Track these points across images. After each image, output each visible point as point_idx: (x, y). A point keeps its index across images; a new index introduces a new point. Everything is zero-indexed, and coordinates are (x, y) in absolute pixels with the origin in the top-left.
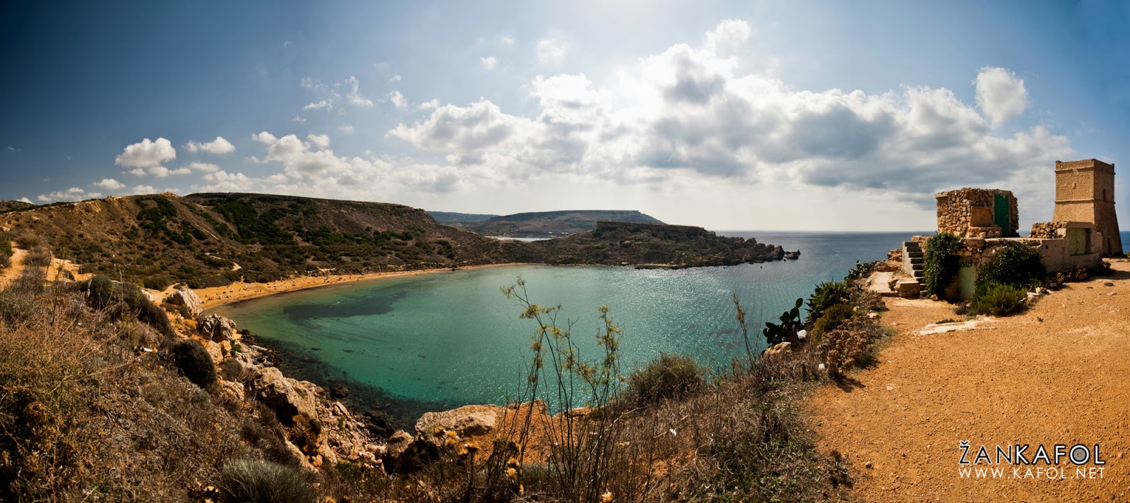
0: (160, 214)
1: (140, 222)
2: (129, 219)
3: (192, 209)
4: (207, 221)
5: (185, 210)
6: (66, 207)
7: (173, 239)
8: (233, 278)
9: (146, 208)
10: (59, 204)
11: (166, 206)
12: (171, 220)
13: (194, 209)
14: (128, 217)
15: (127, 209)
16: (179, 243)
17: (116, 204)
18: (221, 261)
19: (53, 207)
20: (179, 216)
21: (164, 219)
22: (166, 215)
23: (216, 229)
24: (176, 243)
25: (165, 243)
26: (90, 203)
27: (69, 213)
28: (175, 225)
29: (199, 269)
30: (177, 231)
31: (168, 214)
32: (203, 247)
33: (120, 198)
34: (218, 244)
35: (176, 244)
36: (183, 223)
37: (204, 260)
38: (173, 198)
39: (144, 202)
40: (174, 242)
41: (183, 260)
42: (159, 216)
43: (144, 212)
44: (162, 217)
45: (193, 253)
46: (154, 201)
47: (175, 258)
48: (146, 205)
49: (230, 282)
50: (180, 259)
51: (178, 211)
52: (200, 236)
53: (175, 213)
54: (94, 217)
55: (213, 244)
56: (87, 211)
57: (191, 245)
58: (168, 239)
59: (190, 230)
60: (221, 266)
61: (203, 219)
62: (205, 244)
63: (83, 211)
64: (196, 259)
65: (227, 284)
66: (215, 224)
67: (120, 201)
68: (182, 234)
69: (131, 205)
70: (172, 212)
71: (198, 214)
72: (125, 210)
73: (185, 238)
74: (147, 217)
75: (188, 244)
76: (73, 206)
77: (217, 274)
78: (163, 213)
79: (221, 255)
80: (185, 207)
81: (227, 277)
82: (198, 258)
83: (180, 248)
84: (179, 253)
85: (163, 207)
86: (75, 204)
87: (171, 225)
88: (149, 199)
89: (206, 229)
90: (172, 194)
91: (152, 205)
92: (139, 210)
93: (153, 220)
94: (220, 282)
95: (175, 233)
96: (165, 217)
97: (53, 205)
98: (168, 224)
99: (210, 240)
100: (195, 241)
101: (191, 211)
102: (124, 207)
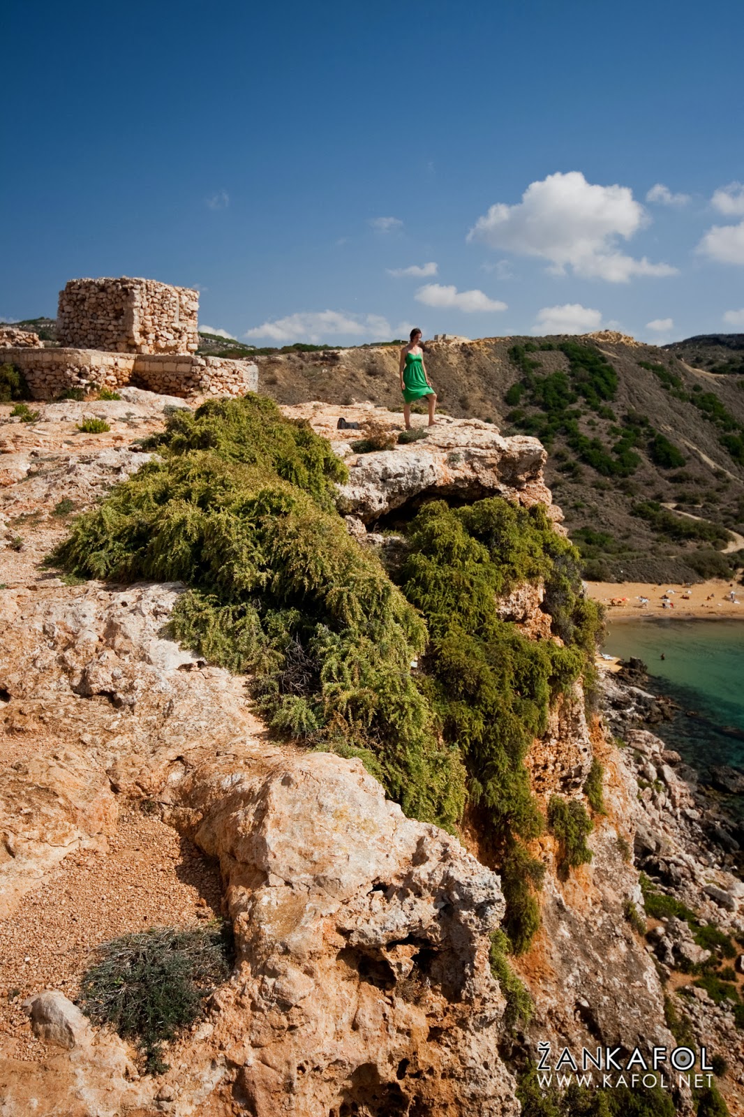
0: (570, 391)
1: (511, 409)
2: (483, 400)
3: (668, 380)
4: (704, 417)
5: (649, 386)
6: (315, 359)
7: (585, 459)
8: (709, 567)
9: (534, 373)
10: (300, 348)
11: (592, 371)
12: (595, 408)
13: (674, 381)
14: (479, 394)
15: (482, 372)
16: (599, 470)
17: (454, 360)
18: (697, 524)
19: (281, 358)
20: (623, 398)
21: (575, 407)
22: (585, 395)
23: (726, 442)
24: (592, 471)
25: (561, 470)
26: (383, 351)
27: (321, 377)
28: (604, 424)
29: (626, 537)
30: (604, 439)
31: (594, 393)
32: (663, 486)
33: (467, 341)
34: (714, 482)
35: (590, 473)
36: (627, 419)
37: (652, 518)
38: (621, 347)
39: (531, 357)
40: (584, 467)
41: (594, 514)
42: (565, 396)
43: (525, 384)
44: (573, 401)
45: (628, 499)
46: (561, 355)
47: (576, 507)
48: (535, 365)
49: (696, 576)
50: (586, 511)
51: (622, 387)
52: (663, 455)
53: (613, 389)
54: (388, 390)
55: (697, 481)
56: (372, 373)
57: (631, 479)
58: (572, 458)
59: (642, 439)
60: (690, 536)
61: (695, 412)
62: (674, 479)
63: (361, 373)
64: (632, 514)
65: (686, 581)
66: (726, 429)
67: (466, 351)
68: (613, 450)
69: (496, 365)
70: (604, 388)
71: (681, 396)
72: (475, 377)
73: (621, 460)
74: (532, 397)
75: (625, 476)
76: (335, 358)
77: (668, 554)
78: (577, 389)
79: (706, 513)
80: (650, 374)
81: (692, 566)
82: (637, 512)
83: (596, 485)
84: (588, 496)
85: (583, 371)
86: (342, 353)
87: (590, 423)
88: (550, 348)
89: (694, 440)
90: (619, 336)
91: (555, 364)
92: (514, 378)
93: (545, 407)
94: (667, 572)
95: (595, 445)
96: (581, 400)
97: (285, 350)
98: (584, 419)
99: (691, 469)
100: (647, 468)
101: (666, 387)
102: (474, 368)
